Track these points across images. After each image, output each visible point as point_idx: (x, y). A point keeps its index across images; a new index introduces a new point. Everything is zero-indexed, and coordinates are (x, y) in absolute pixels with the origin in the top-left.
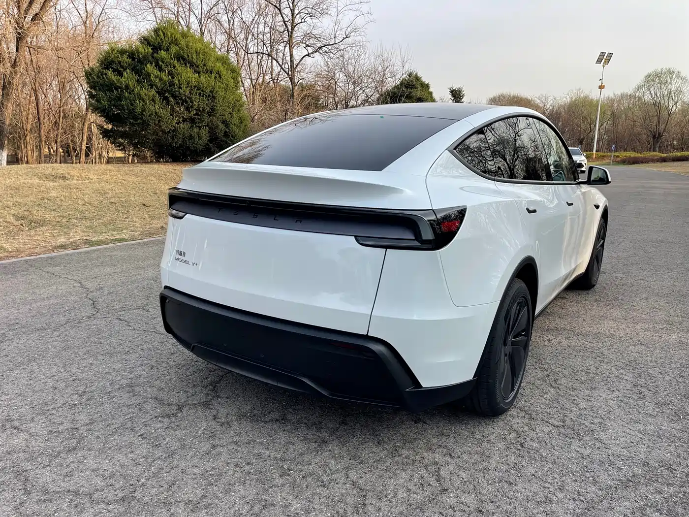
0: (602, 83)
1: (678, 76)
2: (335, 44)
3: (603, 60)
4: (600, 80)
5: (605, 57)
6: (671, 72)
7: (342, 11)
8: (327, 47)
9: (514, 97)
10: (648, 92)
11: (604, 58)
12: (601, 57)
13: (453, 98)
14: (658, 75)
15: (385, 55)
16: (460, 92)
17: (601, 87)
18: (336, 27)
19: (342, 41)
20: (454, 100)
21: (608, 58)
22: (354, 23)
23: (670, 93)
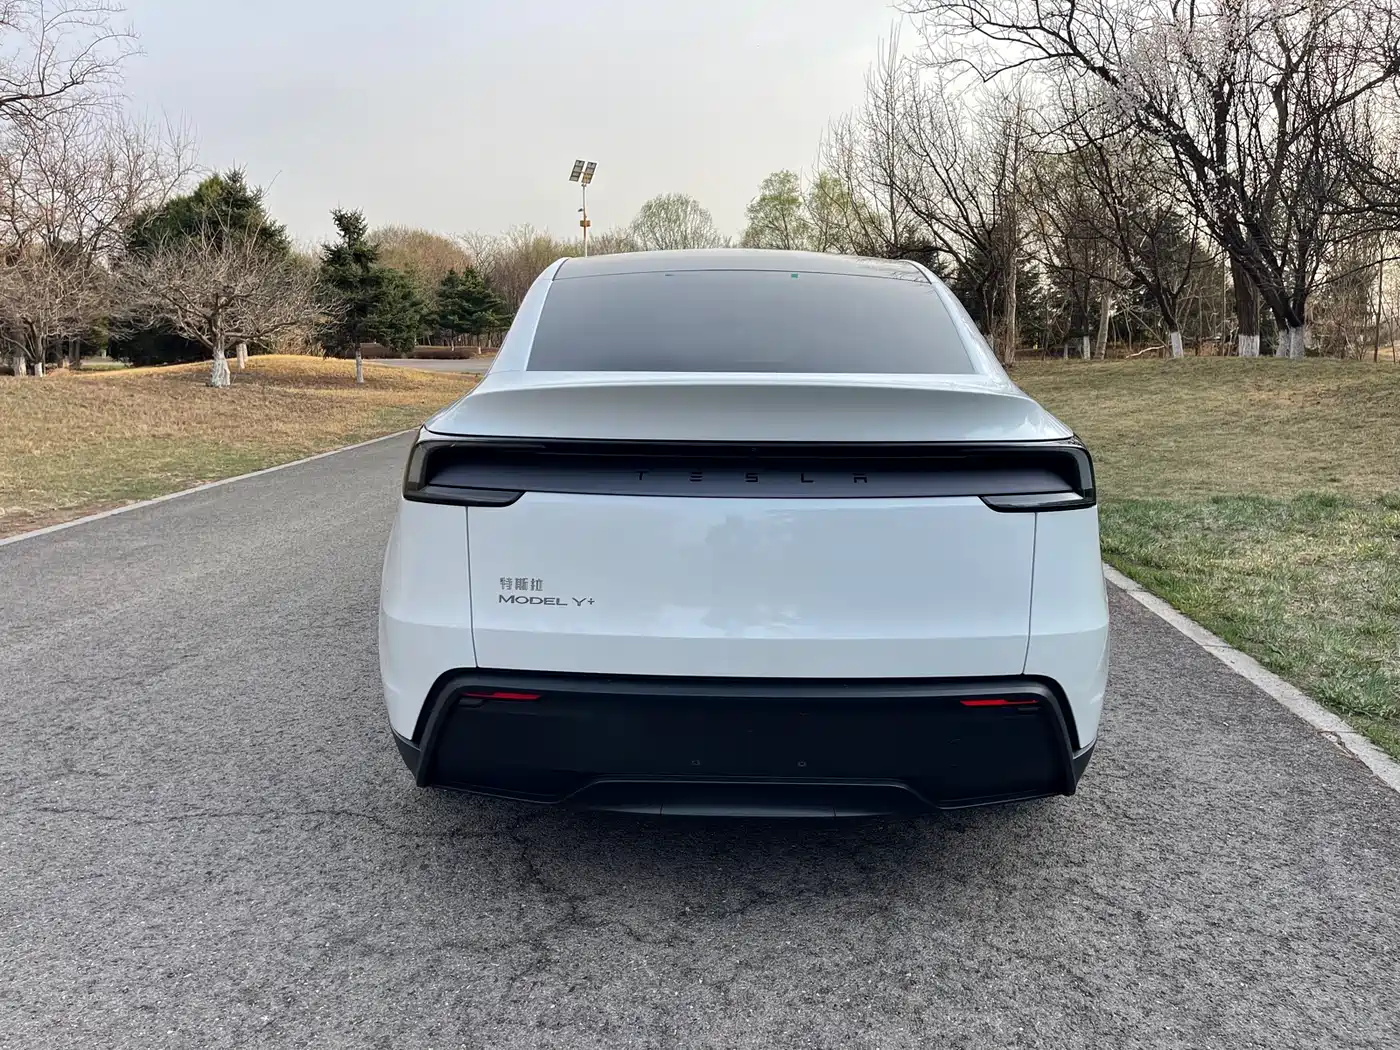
0: (585, 217)
1: (695, 209)
2: (43, 95)
3: (582, 175)
4: (581, 210)
5: (584, 170)
6: (684, 203)
7: (55, 21)
8: (22, 101)
9: (415, 235)
10: (650, 236)
11: (583, 172)
12: (577, 169)
13: (343, 233)
14: (663, 205)
15: (131, 130)
16: (357, 219)
17: (584, 224)
18: (44, 56)
19: (61, 91)
20: (344, 236)
21: (589, 171)
22: (90, 52)
23: (686, 238)
